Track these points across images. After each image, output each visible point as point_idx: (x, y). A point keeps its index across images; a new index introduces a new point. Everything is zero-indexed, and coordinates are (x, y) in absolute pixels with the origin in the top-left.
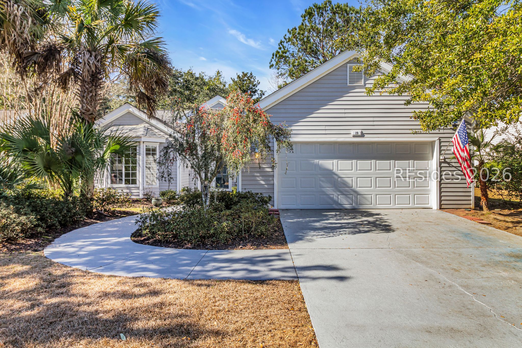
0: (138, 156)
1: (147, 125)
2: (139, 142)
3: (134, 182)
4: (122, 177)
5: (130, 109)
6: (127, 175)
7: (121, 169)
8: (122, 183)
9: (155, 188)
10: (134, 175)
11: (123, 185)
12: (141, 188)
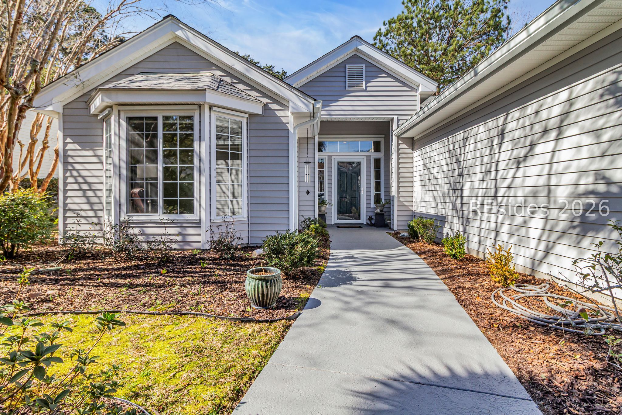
0: (196, 145)
1: (218, 73)
2: (200, 106)
3: (188, 207)
4: (156, 195)
5: (179, 33)
6: (169, 190)
7: (153, 176)
8: (156, 211)
9: (240, 223)
10: (188, 190)
11: (160, 216)
12: (205, 224)
